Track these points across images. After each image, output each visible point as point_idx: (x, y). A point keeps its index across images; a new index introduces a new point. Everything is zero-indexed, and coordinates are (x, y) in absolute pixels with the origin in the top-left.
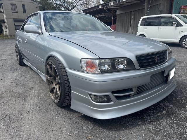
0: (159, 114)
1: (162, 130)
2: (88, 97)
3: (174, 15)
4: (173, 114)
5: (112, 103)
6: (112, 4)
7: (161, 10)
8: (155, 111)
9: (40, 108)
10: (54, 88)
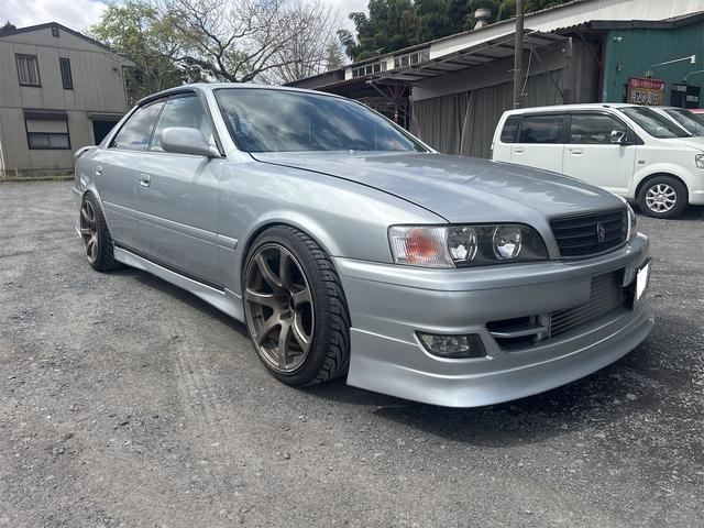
0: (617, 402)
1: (636, 440)
2: (415, 342)
3: (614, 108)
4: (658, 400)
5: (489, 358)
6: (391, 66)
7: (566, 90)
8: (602, 395)
9: (234, 396)
10: (279, 327)
